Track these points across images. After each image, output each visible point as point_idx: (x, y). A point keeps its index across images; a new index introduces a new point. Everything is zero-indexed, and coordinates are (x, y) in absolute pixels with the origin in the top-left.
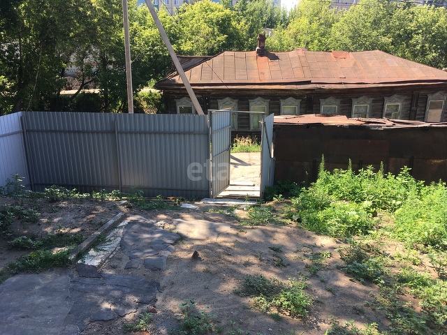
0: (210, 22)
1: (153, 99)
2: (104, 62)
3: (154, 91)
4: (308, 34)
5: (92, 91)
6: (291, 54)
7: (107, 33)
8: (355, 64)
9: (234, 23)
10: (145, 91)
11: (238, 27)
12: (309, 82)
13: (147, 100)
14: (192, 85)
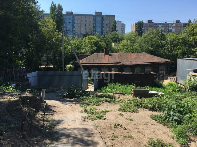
0: (91, 43)
1: (72, 69)
2: (55, 57)
3: (71, 66)
4: (127, 46)
5: (50, 66)
6: (116, 54)
7: (57, 48)
8: (136, 57)
9: (100, 43)
10: (69, 66)
11: (102, 44)
12: (120, 63)
13: (69, 69)
14: (82, 64)
